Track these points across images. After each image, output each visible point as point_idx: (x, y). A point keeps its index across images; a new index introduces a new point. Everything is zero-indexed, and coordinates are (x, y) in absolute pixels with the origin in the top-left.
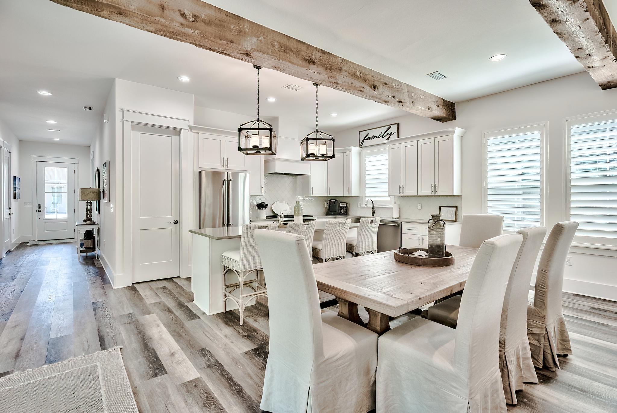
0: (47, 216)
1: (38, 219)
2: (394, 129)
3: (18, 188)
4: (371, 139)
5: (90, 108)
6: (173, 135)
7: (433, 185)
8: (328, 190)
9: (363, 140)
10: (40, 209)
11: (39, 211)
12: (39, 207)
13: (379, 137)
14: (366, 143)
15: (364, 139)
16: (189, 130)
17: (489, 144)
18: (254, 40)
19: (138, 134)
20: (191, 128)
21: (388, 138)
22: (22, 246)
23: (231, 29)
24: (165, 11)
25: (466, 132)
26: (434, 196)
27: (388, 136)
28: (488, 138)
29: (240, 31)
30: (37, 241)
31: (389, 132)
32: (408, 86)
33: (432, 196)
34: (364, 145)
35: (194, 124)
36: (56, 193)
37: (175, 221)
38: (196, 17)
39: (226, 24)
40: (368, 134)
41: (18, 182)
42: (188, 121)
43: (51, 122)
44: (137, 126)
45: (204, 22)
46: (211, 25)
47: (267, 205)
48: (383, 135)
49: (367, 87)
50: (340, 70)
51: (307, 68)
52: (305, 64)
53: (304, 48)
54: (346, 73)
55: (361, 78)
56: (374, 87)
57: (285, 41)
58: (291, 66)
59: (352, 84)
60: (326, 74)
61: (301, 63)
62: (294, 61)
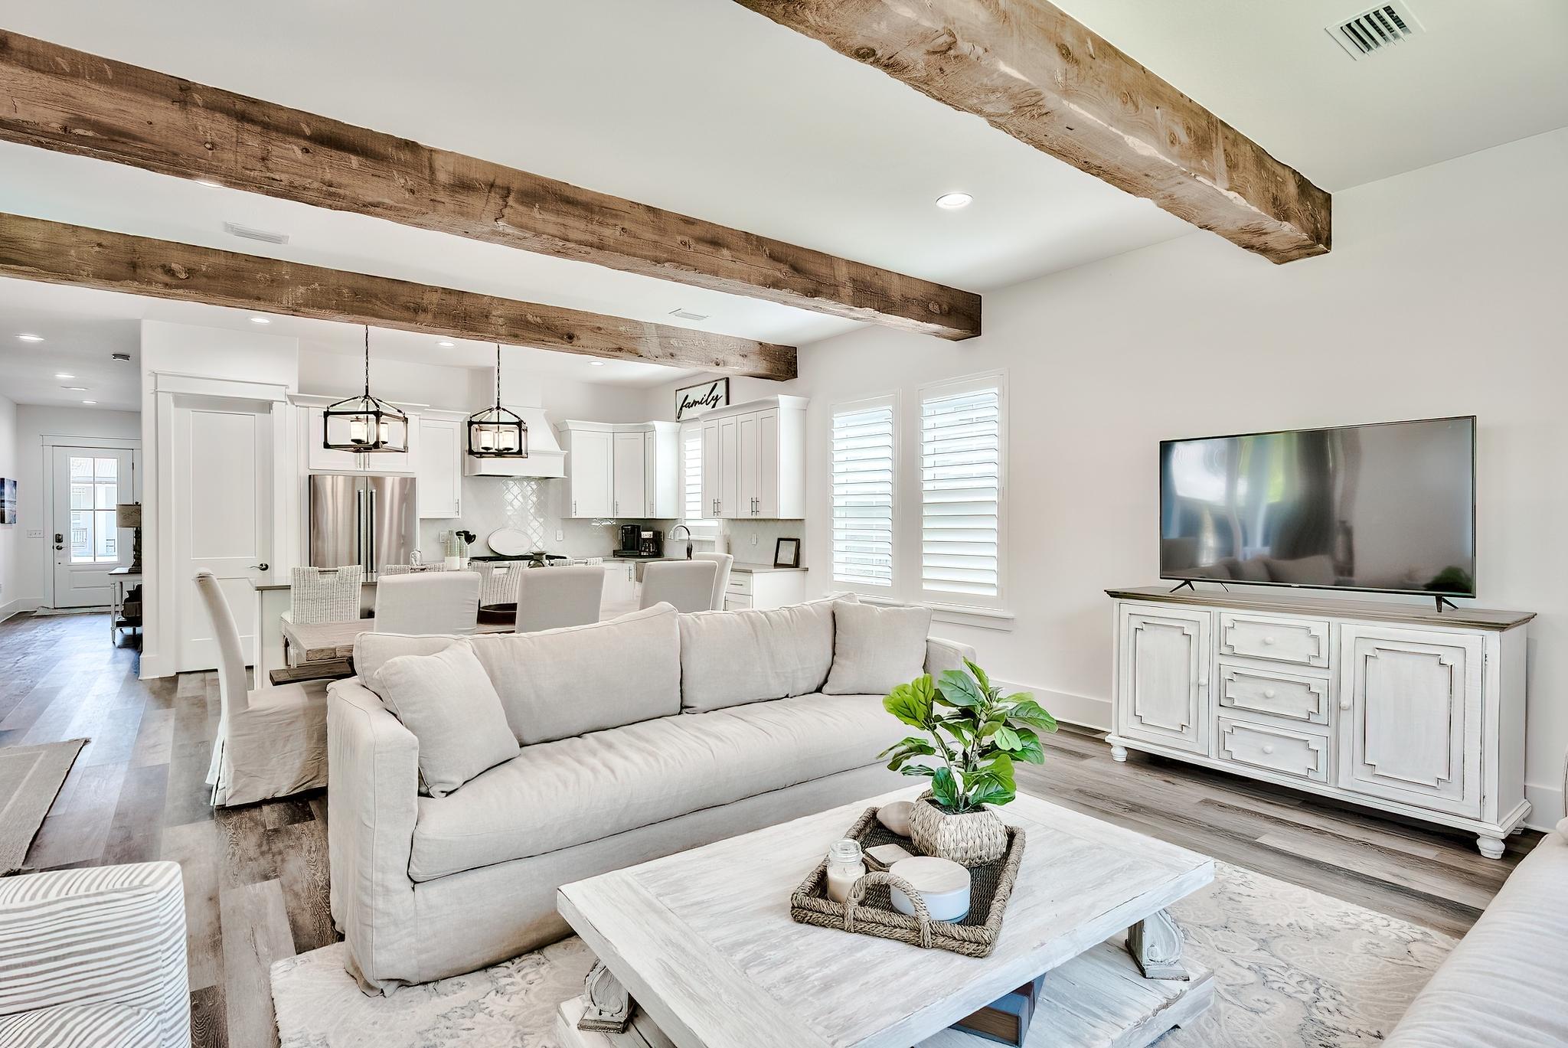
0: (74, 560)
1: (57, 565)
2: (720, 390)
3: (10, 502)
4: (692, 406)
5: (126, 357)
6: (257, 412)
7: (754, 500)
8: (615, 505)
9: (681, 409)
10: (60, 544)
11: (59, 548)
12: (59, 539)
13: (701, 403)
14: (687, 413)
15: (682, 406)
16: (288, 402)
17: (836, 425)
18: (302, 289)
19: (188, 414)
20: (292, 399)
21: (714, 406)
22: (22, 617)
23: (256, 279)
24: (138, 271)
25: (809, 402)
26: (755, 519)
27: (713, 402)
28: (835, 415)
29: (272, 281)
30: (55, 608)
31: (714, 394)
32: (658, 326)
33: (753, 520)
34: (683, 417)
35: (299, 393)
36: (94, 510)
37: (262, 565)
38: (191, 272)
39: (246, 274)
40: (687, 396)
41: (11, 490)
42: (287, 387)
43: (63, 376)
44: (180, 400)
45: (206, 276)
46: (218, 278)
47: (474, 536)
48: (707, 400)
49: (553, 339)
50: (487, 317)
51: (410, 321)
52: (406, 314)
53: (406, 290)
54: (501, 321)
55: (538, 325)
56: (571, 337)
57: (365, 283)
58: (380, 320)
59: (516, 336)
60: (455, 327)
61: (398, 314)
62: (382, 314)
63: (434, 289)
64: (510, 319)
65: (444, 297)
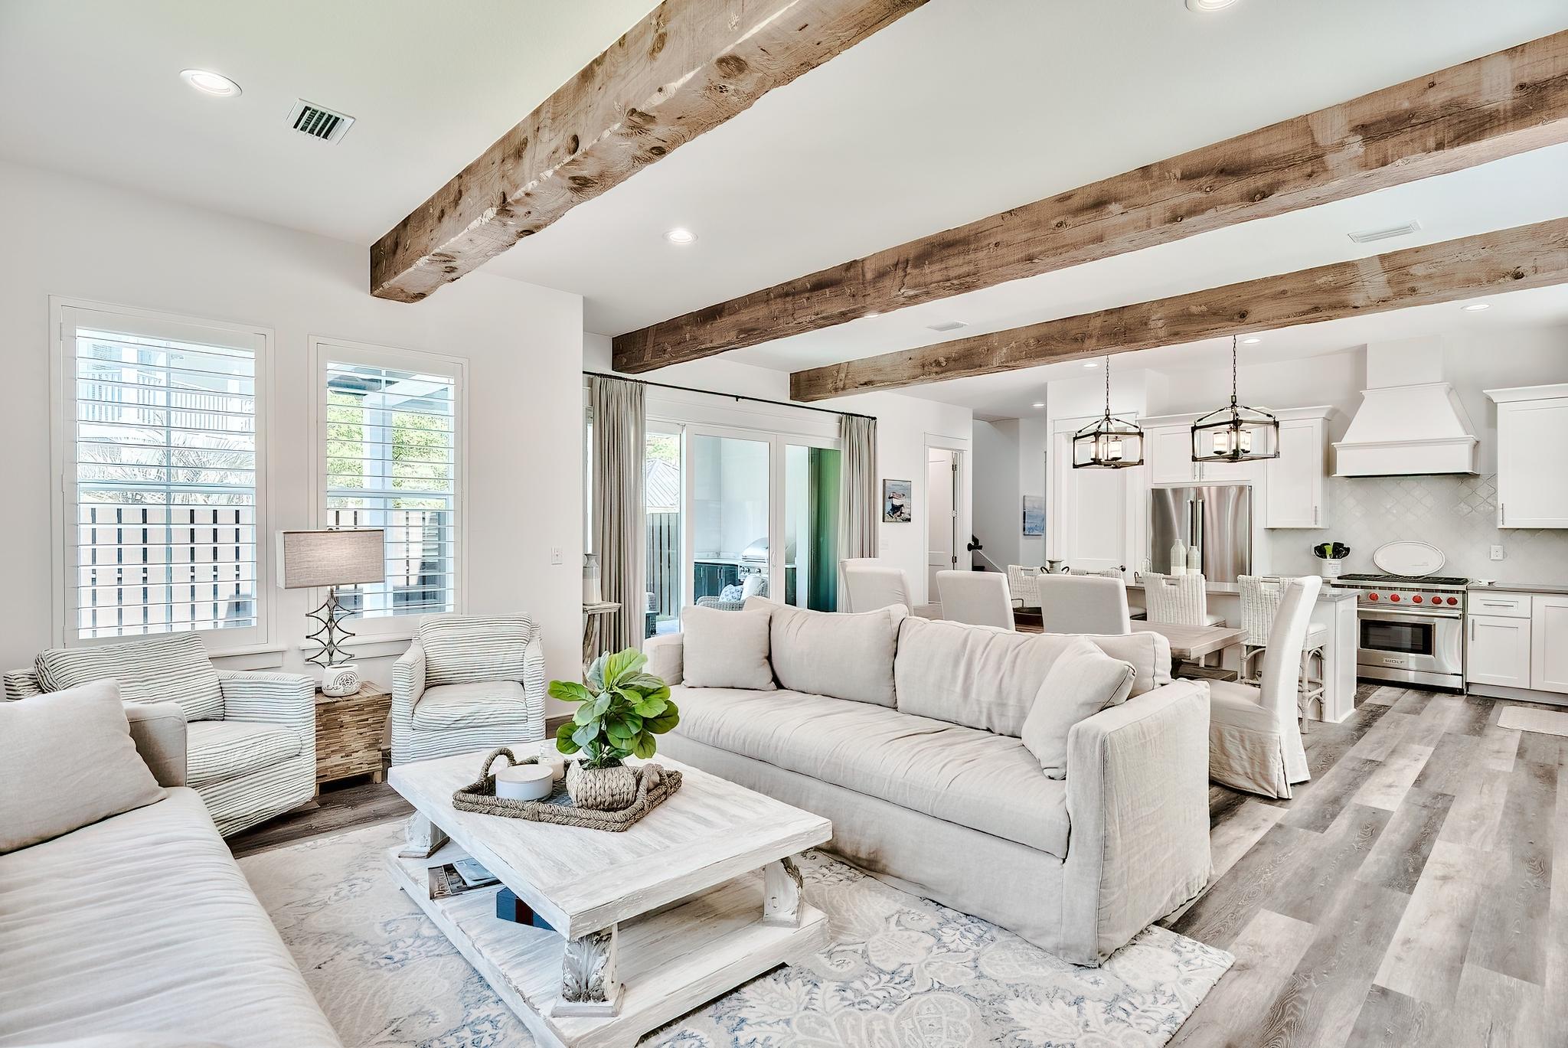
18: (1004, 350)
23: (979, 353)
29: (988, 350)
35: (1147, 416)
42: (1137, 413)
47: (1348, 550)
49: (1223, 324)
50: (1146, 324)
51: (1078, 350)
52: (1075, 346)
53: (1075, 323)
54: (1160, 323)
55: (1202, 315)
56: (1243, 315)
57: (1044, 330)
58: (1058, 357)
59: (1176, 334)
60: (1116, 344)
61: (1069, 347)
62: (1058, 351)
63: (1097, 315)
64: (1171, 318)
65: (1106, 318)
